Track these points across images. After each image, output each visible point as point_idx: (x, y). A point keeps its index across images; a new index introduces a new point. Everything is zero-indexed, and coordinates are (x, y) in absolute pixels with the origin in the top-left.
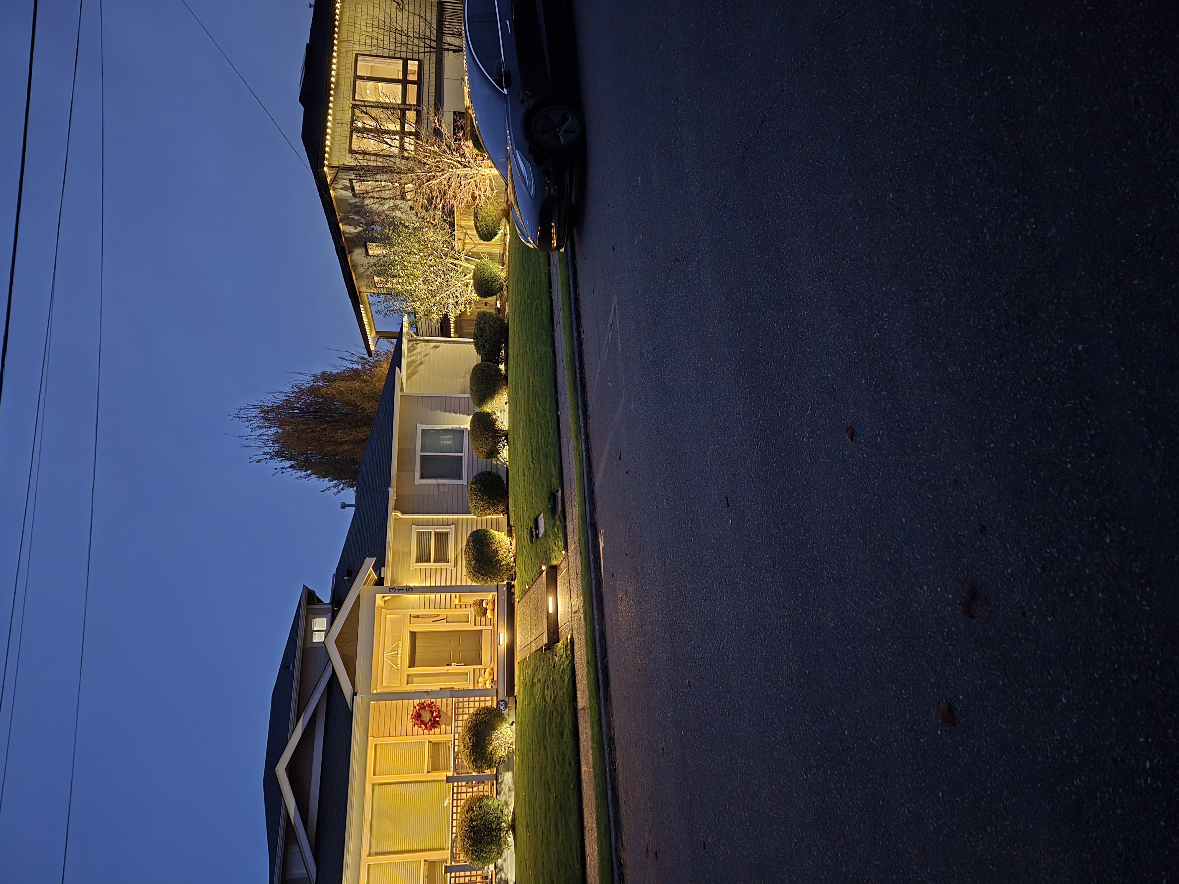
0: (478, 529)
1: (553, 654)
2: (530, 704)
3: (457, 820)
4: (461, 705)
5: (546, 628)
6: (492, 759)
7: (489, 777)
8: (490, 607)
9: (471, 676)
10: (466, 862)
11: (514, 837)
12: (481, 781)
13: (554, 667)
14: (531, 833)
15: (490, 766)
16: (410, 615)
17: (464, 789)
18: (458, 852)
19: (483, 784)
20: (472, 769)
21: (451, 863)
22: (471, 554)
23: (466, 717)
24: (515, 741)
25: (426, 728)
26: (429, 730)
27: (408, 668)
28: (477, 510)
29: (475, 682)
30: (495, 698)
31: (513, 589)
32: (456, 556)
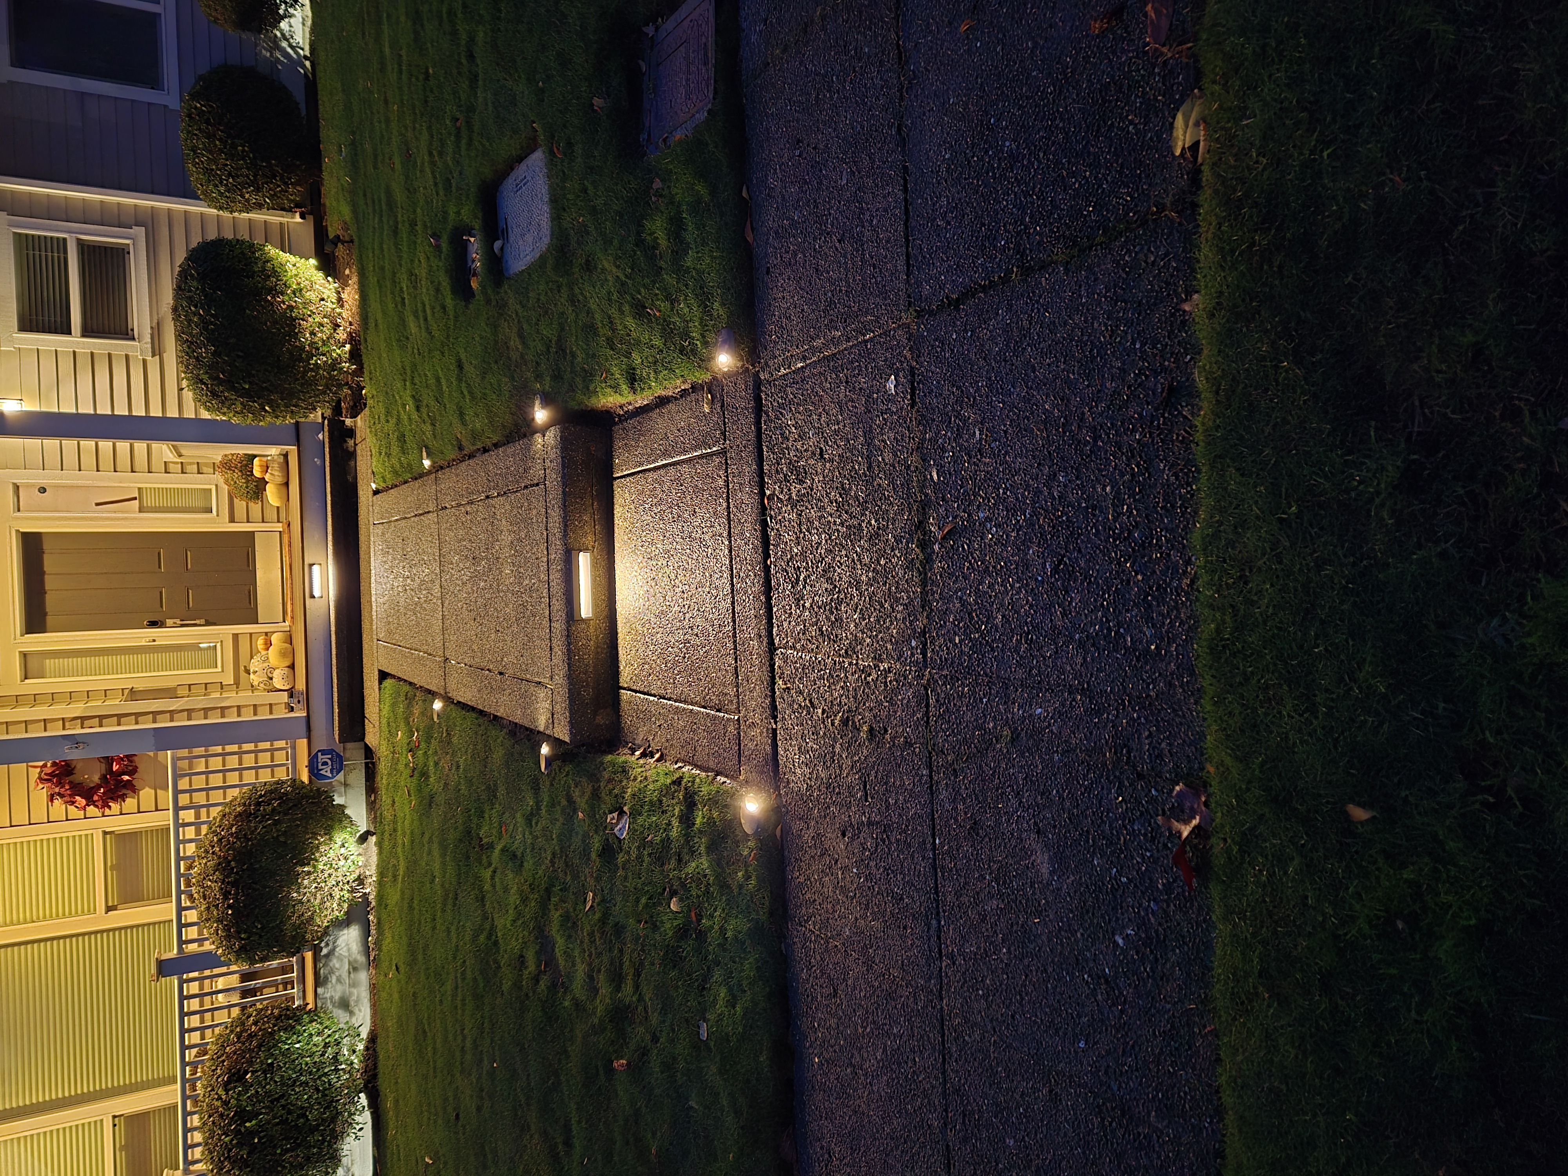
0: (221, 240)
8: (274, 479)
9: (225, 654)
16: (16, 485)
22: (193, 319)
25: (90, 802)
26: (103, 807)
27: (22, 635)
28: (216, 186)
29: (241, 670)
30: (303, 743)
31: (351, 442)
32: (158, 324)
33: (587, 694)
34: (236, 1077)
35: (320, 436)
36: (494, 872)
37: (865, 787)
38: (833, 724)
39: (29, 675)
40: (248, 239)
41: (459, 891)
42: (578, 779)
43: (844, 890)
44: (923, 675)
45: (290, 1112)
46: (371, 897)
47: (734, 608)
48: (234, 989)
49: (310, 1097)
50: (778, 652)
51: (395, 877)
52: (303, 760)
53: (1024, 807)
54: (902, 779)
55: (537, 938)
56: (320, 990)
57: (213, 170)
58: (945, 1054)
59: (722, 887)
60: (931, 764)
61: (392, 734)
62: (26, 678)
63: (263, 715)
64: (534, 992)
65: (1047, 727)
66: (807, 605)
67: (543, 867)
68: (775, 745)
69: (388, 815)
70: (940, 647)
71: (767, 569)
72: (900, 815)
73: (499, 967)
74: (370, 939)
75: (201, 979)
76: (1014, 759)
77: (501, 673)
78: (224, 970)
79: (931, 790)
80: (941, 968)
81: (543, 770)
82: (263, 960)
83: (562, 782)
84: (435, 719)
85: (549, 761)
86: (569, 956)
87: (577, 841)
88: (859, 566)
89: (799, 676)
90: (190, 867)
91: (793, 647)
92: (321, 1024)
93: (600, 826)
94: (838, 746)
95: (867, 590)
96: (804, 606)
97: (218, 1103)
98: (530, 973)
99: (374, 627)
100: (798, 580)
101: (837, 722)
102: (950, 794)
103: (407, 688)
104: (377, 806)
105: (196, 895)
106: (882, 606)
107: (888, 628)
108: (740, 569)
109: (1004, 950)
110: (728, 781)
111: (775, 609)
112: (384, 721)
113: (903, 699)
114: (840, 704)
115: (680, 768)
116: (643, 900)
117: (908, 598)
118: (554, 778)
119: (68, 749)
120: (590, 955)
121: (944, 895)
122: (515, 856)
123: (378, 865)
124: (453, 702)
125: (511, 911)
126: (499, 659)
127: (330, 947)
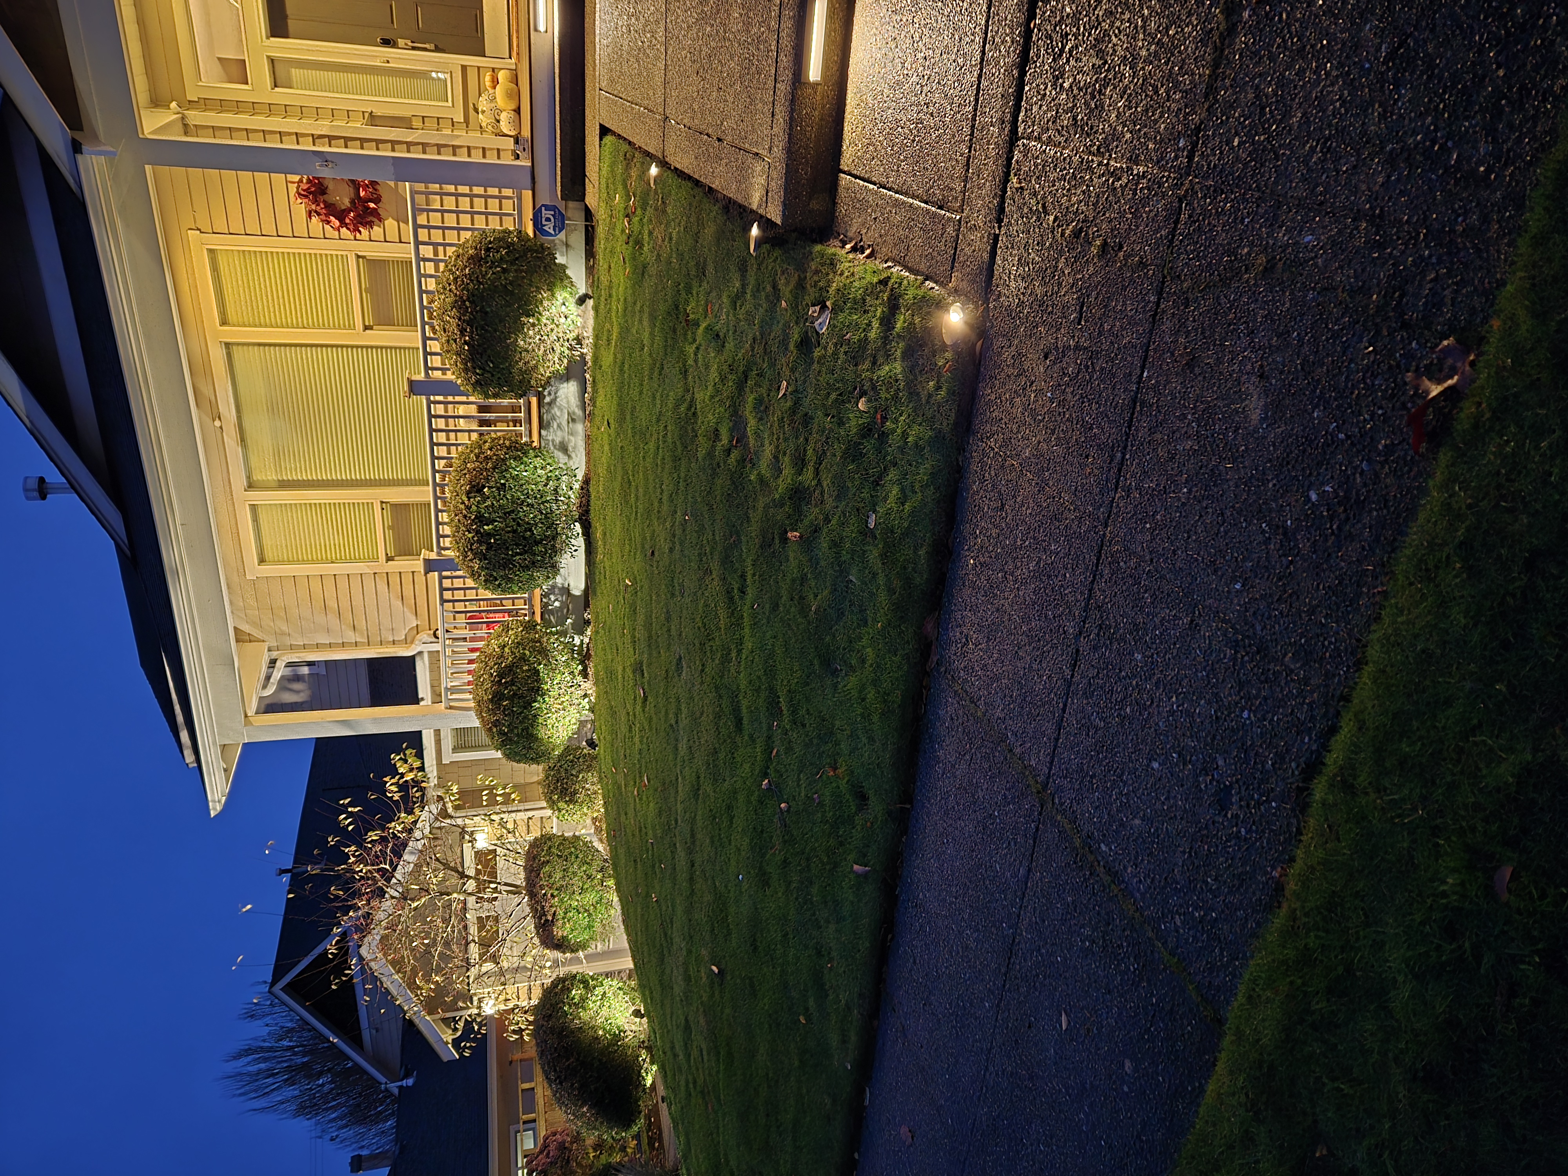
9: (454, 86)
25: (343, 224)
26: (354, 230)
27: (268, 38)
29: (470, 109)
30: (527, 194)
33: (806, 173)
34: (476, 489)
36: (698, 348)
37: (1082, 308)
38: (1063, 235)
39: (279, 83)
41: (665, 362)
42: (785, 266)
43: (1033, 413)
44: (1182, 184)
45: (519, 524)
46: (588, 358)
47: (980, 83)
48: (473, 417)
49: (535, 516)
50: (1020, 143)
51: (609, 340)
52: (528, 214)
53: (1254, 347)
54: (1124, 304)
55: (732, 416)
56: (543, 432)
58: (1096, 574)
59: (911, 393)
60: (1162, 289)
61: (610, 198)
62: (276, 86)
63: (492, 159)
64: (725, 462)
65: (1312, 259)
66: (1066, 85)
67: (743, 351)
68: (993, 254)
69: (604, 279)
70: (1212, 150)
71: (1027, 34)
72: (1112, 343)
73: (696, 436)
74: (586, 395)
75: (446, 403)
76: (1260, 293)
77: (719, 140)
78: (464, 399)
79: (1154, 319)
80: (1114, 499)
81: (752, 251)
82: (496, 396)
83: (770, 268)
84: (652, 185)
85: (759, 243)
86: (758, 436)
87: (777, 330)
88: (1141, 36)
89: (1037, 174)
90: (431, 301)
91: (1039, 139)
92: (544, 460)
93: (801, 317)
94: (1063, 260)
95: (1143, 68)
96: (1061, 86)
97: (462, 506)
98: (722, 446)
99: (597, 73)
100: (1062, 51)
101: (1068, 232)
102: (1174, 325)
103: (625, 147)
104: (596, 271)
105: (437, 327)
106: (1156, 92)
107: (1156, 122)
108: (997, 32)
109: (1185, 490)
110: (937, 288)
111: (1027, 88)
112: (603, 181)
113: (1150, 211)
114: (1076, 213)
115: (889, 267)
116: (833, 396)
117: (1191, 83)
118: (762, 262)
119: (320, 166)
120: (778, 439)
121: (1137, 430)
122: (718, 335)
123: (594, 329)
124: (670, 168)
125: (710, 388)
126: (719, 122)
127: (552, 396)
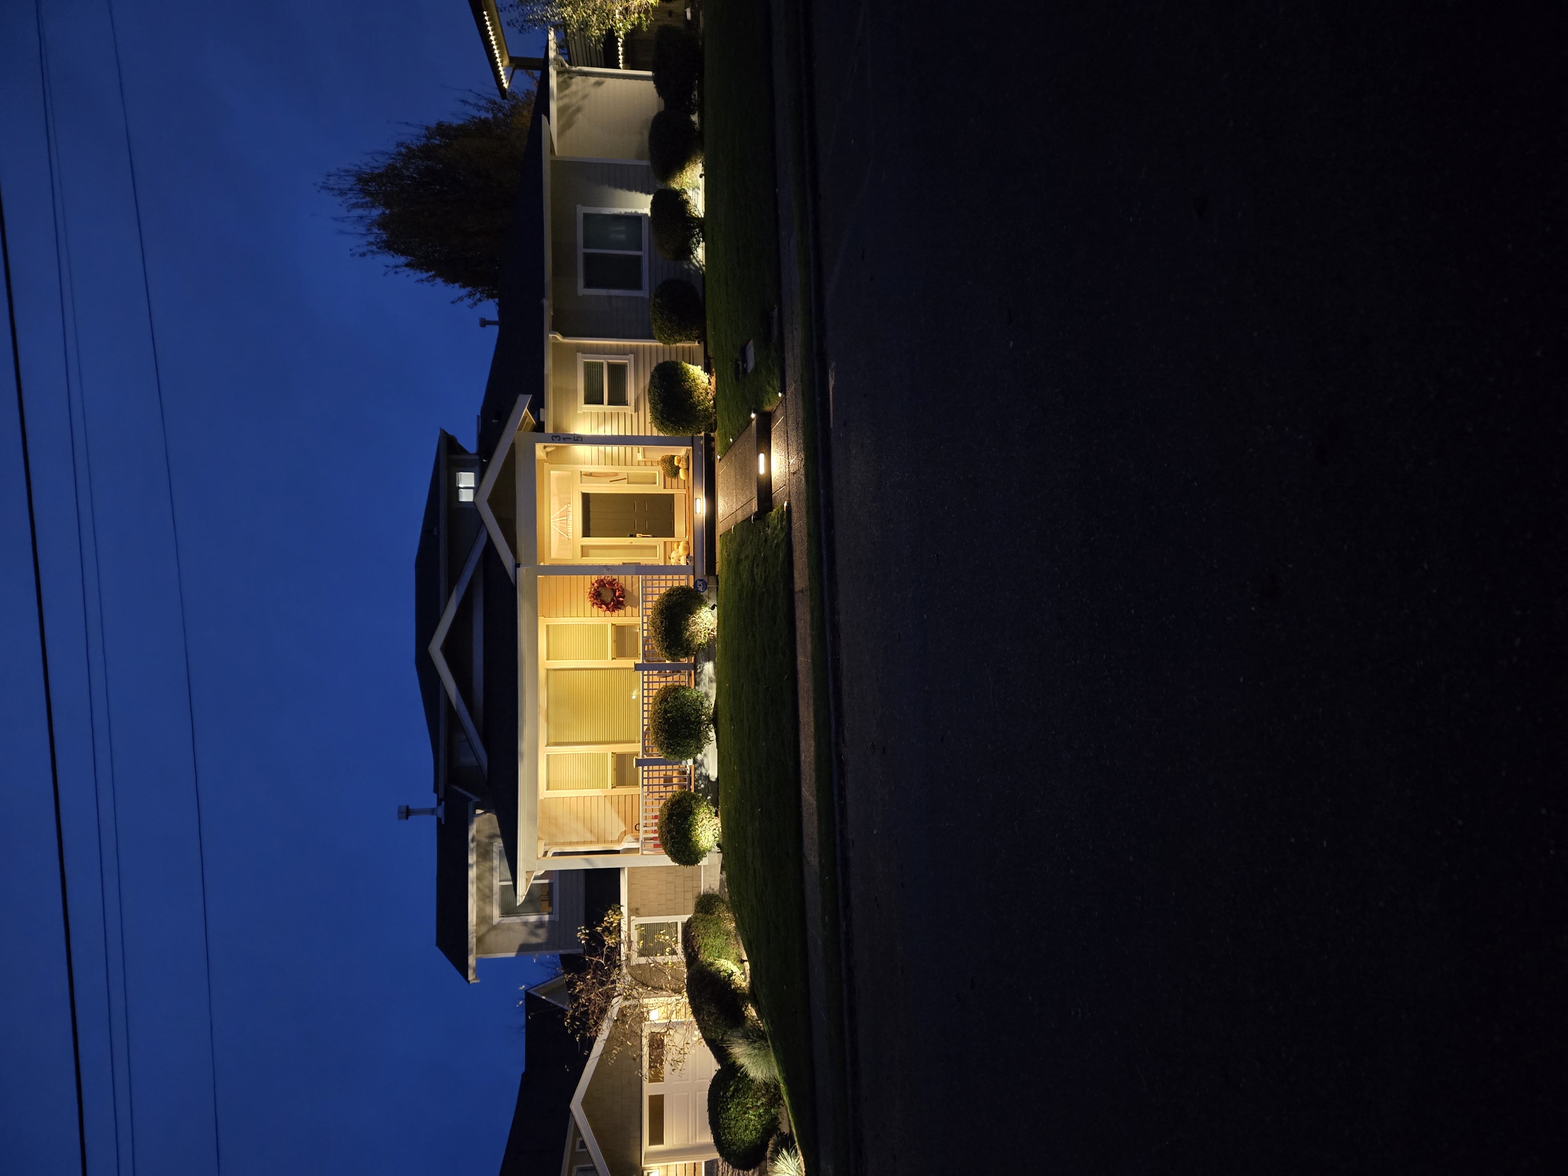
0: (665, 360)
1: (765, 525)
2: (734, 584)
3: (648, 711)
4: (649, 583)
5: (756, 493)
6: (689, 647)
7: (686, 667)
8: (683, 465)
9: (660, 551)
10: (660, 756)
11: (716, 732)
12: (676, 670)
13: (766, 541)
14: (736, 727)
15: (687, 655)
16: (581, 472)
17: (656, 679)
18: (650, 745)
19: (679, 674)
20: (665, 656)
21: (643, 756)
22: (657, 394)
23: (656, 598)
24: (717, 627)
25: (608, 609)
26: (612, 612)
27: (582, 538)
28: (663, 335)
29: (667, 558)
30: (692, 573)
31: (713, 443)
32: (638, 398)
35: (701, 442)
40: (675, 360)
51: (724, 630)
52: (692, 582)
57: (662, 328)
61: (724, 570)
62: (582, 557)
69: (722, 597)
74: (718, 668)
104: (719, 596)
127: (701, 669)
